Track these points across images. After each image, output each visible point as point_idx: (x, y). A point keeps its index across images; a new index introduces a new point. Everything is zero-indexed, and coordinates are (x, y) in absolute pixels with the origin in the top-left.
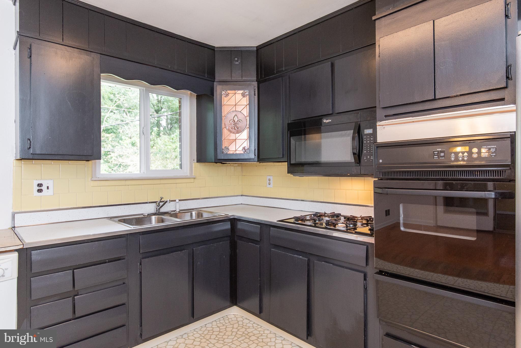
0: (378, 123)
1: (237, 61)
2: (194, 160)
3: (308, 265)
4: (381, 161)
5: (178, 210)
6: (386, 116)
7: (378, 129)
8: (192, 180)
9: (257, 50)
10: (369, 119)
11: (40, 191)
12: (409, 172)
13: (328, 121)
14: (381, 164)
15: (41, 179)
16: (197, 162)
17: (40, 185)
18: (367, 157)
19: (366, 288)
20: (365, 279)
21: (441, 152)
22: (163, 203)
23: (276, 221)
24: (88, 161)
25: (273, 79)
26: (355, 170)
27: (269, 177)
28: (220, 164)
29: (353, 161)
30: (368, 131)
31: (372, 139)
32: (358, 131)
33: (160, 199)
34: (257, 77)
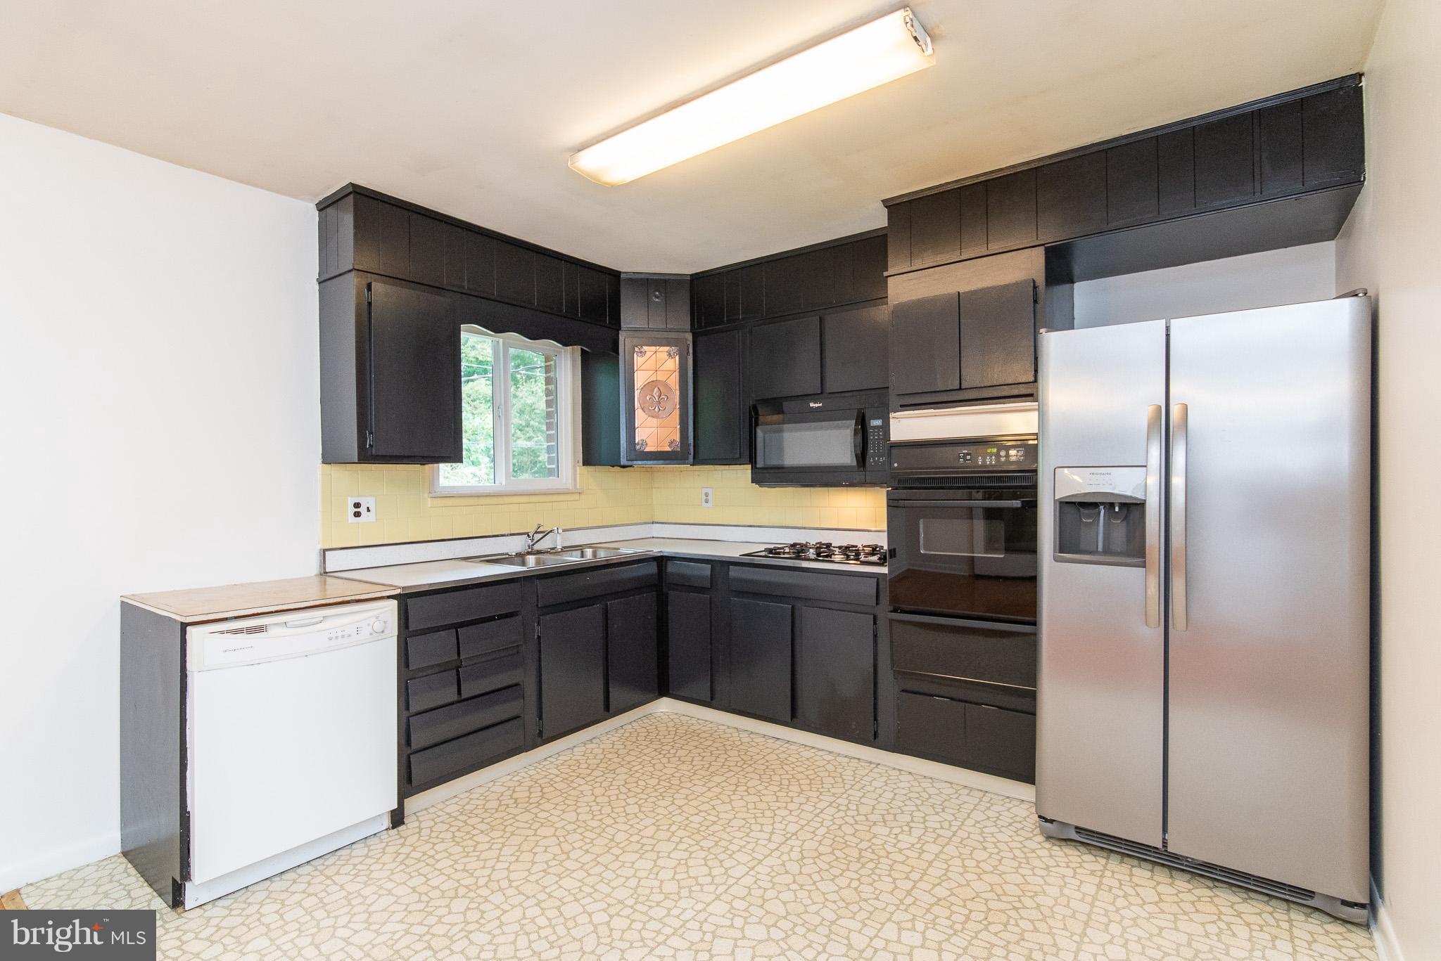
0: (892, 415)
1: (657, 297)
2: (578, 462)
3: (793, 614)
4: (896, 465)
5: (559, 547)
6: (901, 406)
7: (891, 423)
8: (576, 496)
9: (692, 281)
10: (876, 405)
11: (357, 514)
12: (934, 478)
13: (817, 405)
14: (895, 468)
15: (359, 496)
16: (583, 465)
17: (357, 505)
18: (874, 459)
19: (877, 634)
20: (875, 623)
21: (968, 454)
22: (541, 535)
23: (738, 556)
24: (424, 464)
25: (721, 331)
26: (859, 476)
27: (705, 491)
28: (619, 468)
29: (855, 463)
30: (877, 423)
31: (881, 433)
32: (862, 423)
33: (536, 527)
34: (692, 324)
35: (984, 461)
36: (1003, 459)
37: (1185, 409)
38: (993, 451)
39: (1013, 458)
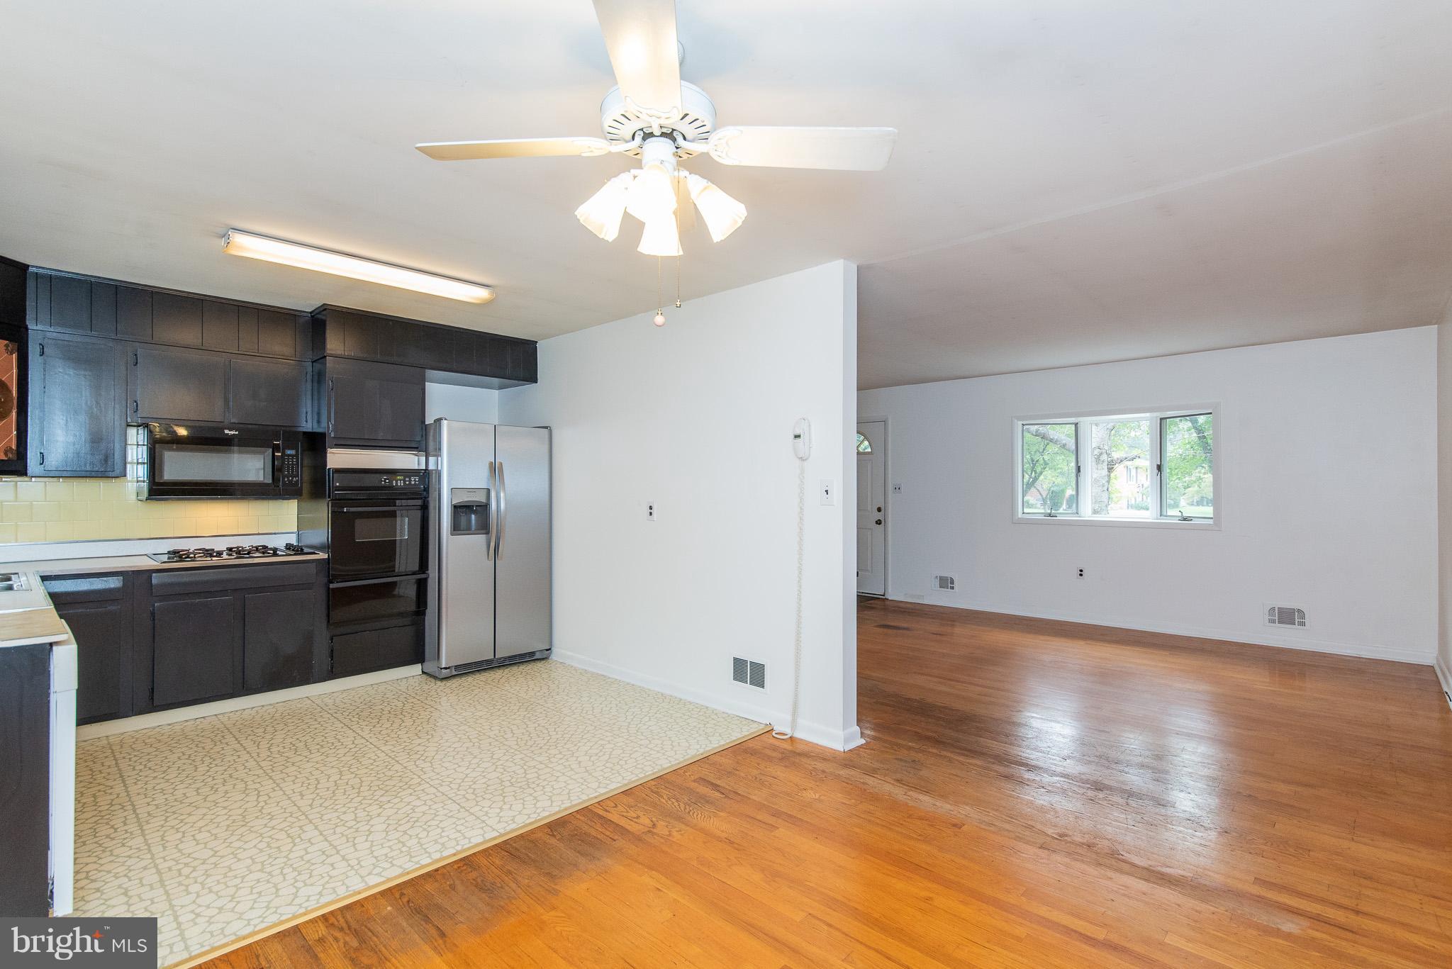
6: (335, 445)
13: (232, 433)
18: (288, 479)
21: (387, 479)
29: (270, 481)
30: (291, 452)
31: (295, 460)
35: (397, 484)
36: (407, 483)
37: (501, 464)
38: (402, 478)
39: (413, 483)
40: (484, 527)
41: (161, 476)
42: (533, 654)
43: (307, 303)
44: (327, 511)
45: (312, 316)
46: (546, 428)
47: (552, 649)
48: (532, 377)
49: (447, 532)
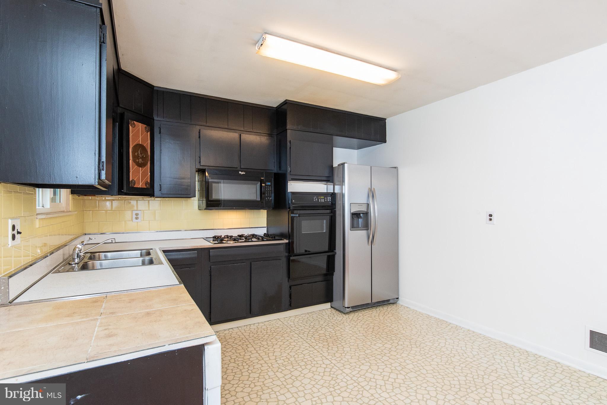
6: (292, 179)
11: (14, 237)
13: (243, 173)
17: (14, 228)
29: (260, 200)
30: (269, 184)
31: (270, 188)
35: (321, 201)
36: (326, 200)
37: (374, 189)
38: (323, 197)
39: (328, 200)
40: (366, 226)
41: (212, 196)
42: (388, 300)
43: (274, 101)
44: (288, 216)
45: (276, 109)
46: (395, 168)
47: (400, 298)
48: (383, 140)
49: (348, 228)
